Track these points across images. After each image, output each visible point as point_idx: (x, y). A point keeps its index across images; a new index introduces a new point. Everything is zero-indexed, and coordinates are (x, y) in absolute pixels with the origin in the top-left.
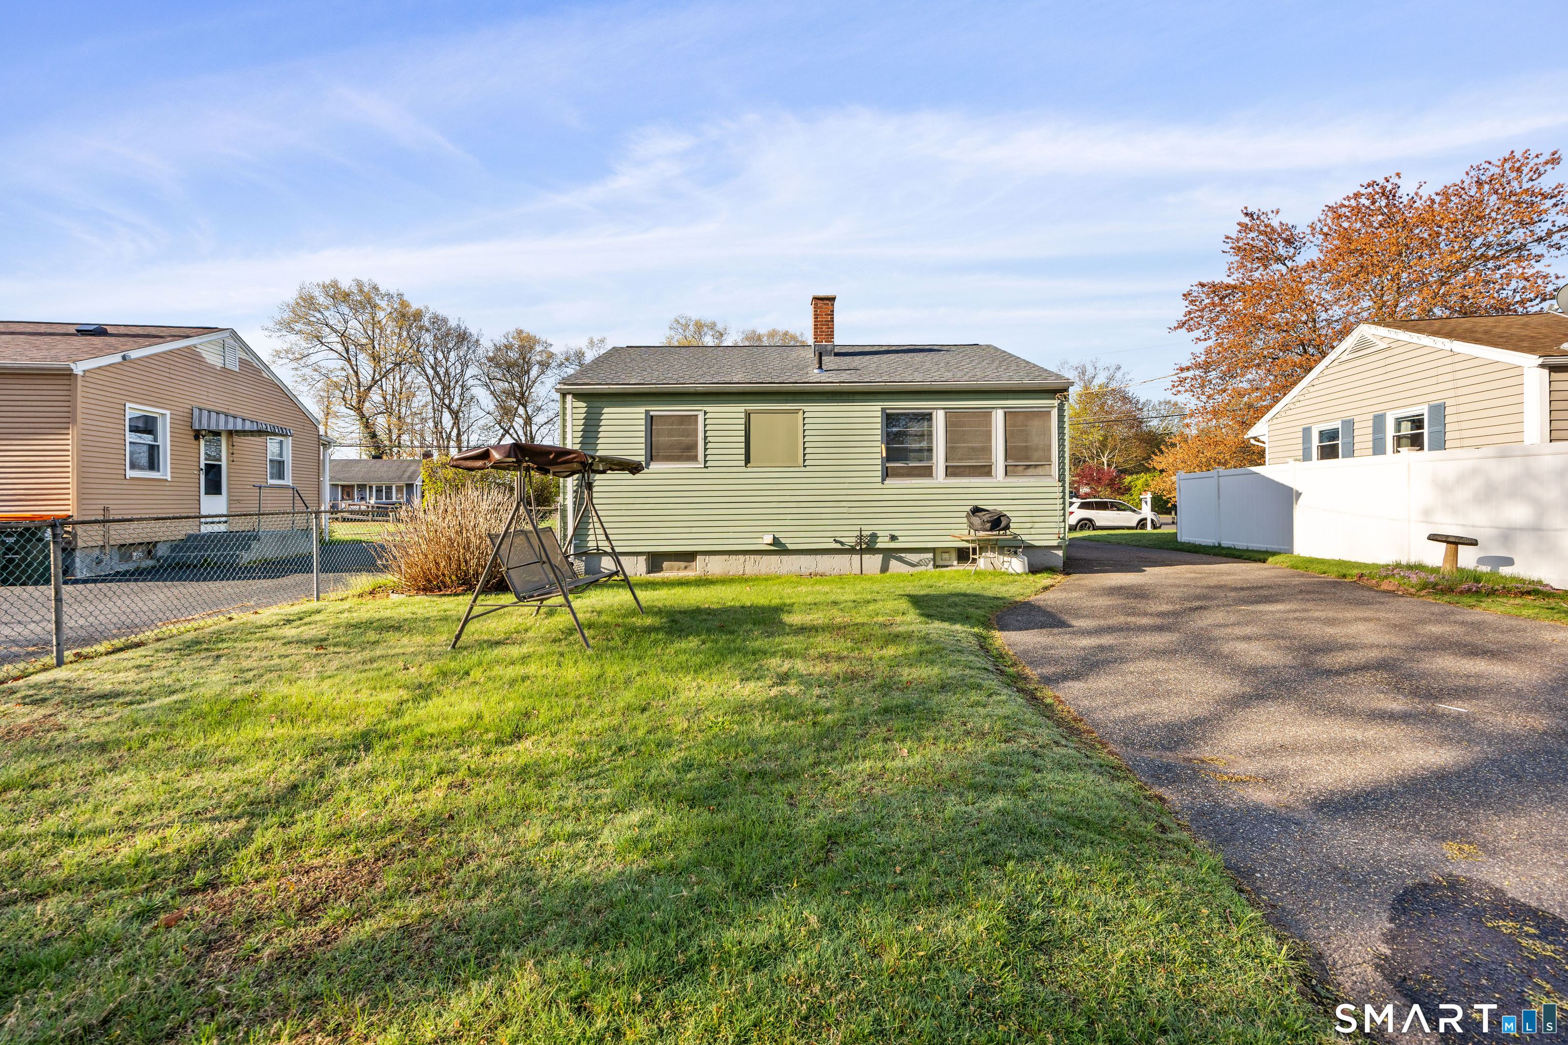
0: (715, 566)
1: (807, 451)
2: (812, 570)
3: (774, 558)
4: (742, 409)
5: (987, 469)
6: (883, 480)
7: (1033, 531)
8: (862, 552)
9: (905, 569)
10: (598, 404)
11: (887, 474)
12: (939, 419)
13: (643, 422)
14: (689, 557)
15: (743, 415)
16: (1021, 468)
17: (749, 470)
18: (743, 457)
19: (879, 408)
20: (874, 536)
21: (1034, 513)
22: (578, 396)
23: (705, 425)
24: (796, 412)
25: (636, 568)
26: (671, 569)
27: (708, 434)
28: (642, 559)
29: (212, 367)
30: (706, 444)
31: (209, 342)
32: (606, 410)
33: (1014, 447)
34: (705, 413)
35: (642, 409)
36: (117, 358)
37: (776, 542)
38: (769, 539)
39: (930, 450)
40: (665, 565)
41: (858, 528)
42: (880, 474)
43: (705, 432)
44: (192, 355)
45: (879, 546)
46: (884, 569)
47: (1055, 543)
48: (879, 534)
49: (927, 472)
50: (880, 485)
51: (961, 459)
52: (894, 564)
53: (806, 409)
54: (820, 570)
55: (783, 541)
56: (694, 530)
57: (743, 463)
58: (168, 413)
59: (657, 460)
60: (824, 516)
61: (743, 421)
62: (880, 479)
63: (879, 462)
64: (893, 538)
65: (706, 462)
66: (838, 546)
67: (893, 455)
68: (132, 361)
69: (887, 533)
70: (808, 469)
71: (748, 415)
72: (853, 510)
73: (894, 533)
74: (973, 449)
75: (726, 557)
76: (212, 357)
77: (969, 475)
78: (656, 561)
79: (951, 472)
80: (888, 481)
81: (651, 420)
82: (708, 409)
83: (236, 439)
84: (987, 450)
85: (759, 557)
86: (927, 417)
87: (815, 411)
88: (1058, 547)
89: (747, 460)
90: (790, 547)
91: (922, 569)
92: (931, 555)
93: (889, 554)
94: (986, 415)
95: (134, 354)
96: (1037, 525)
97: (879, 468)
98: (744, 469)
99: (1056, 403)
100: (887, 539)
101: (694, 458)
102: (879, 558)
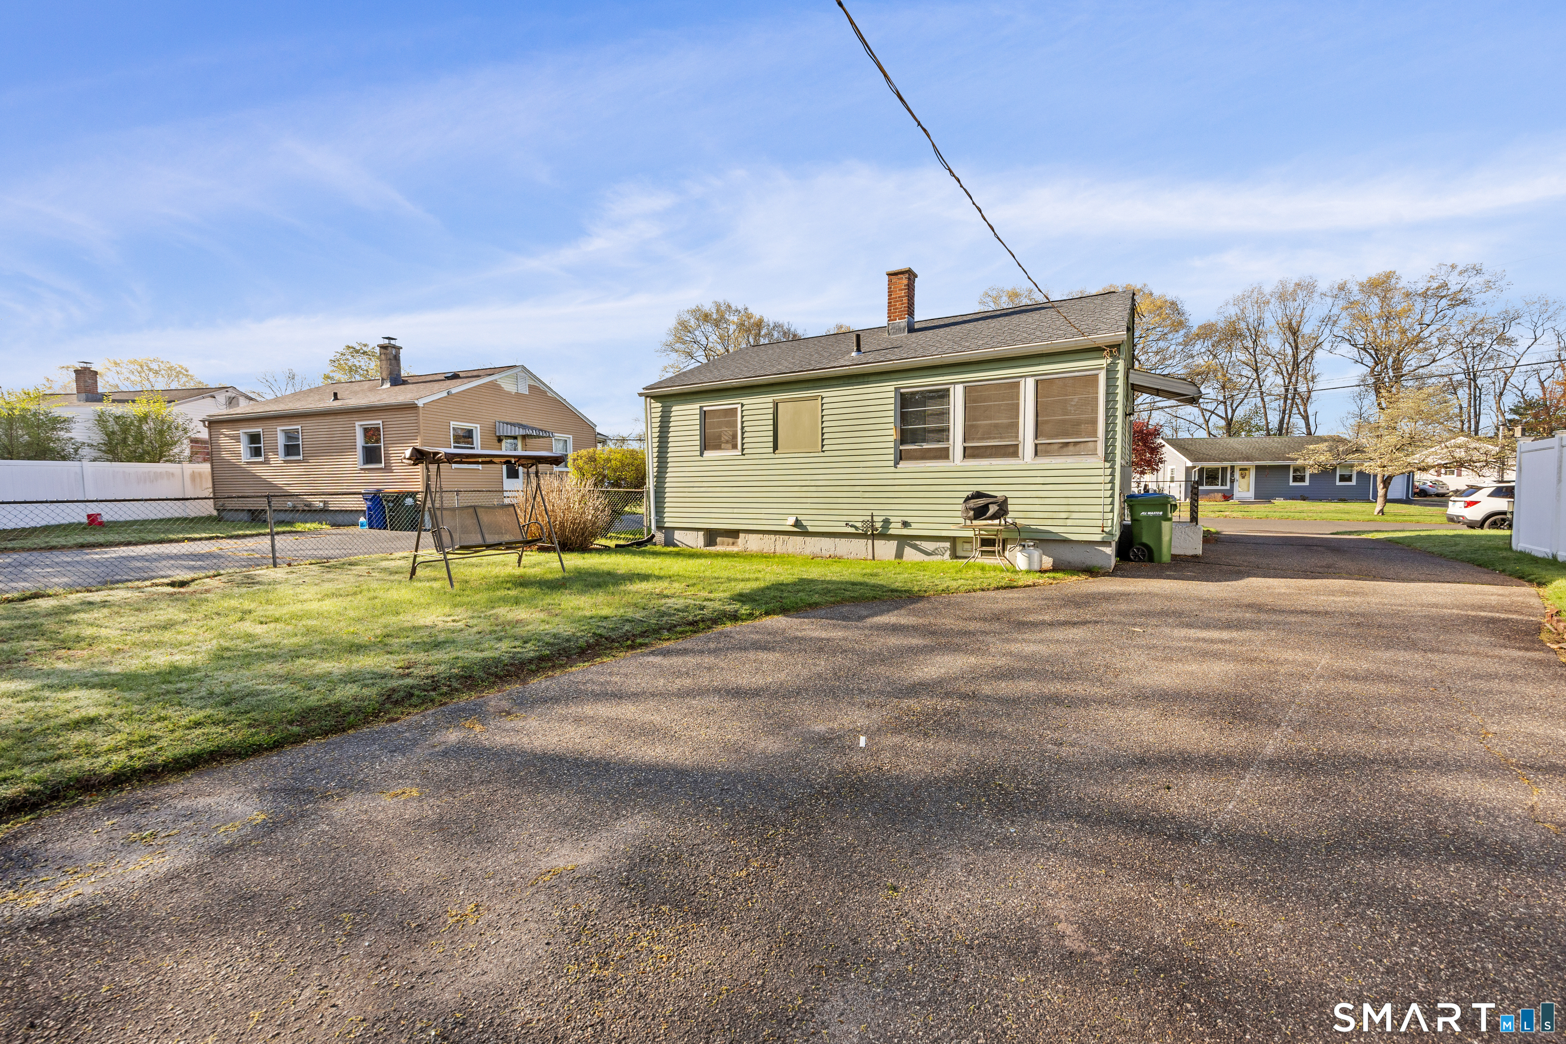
0: (753, 543)
1: (826, 436)
2: (831, 553)
3: (799, 539)
4: (771, 400)
5: (1011, 450)
6: (896, 464)
7: (1069, 522)
8: (873, 537)
9: (920, 557)
10: (668, 404)
11: (900, 457)
12: (957, 396)
13: (698, 417)
14: (734, 534)
15: (771, 405)
16: (1056, 447)
17: (777, 456)
18: (771, 445)
19: (892, 388)
20: (887, 522)
21: (1072, 501)
22: (656, 398)
23: (742, 417)
24: (815, 398)
25: (696, 541)
26: (723, 544)
27: (745, 424)
28: (701, 533)
29: (509, 393)
30: (743, 433)
31: (506, 376)
32: (674, 408)
33: (1047, 422)
34: (742, 405)
35: (697, 406)
36: (445, 394)
37: (797, 523)
38: (791, 520)
39: (947, 430)
40: (719, 539)
41: (869, 513)
42: (892, 457)
43: (742, 422)
44: (494, 386)
45: (891, 532)
46: (899, 555)
47: (1098, 538)
48: (892, 519)
49: (944, 454)
50: (893, 469)
51: (982, 439)
52: (908, 551)
53: (824, 395)
54: (839, 552)
55: (804, 523)
56: (736, 511)
57: (771, 450)
58: (478, 426)
59: (709, 449)
60: (840, 500)
61: (771, 411)
62: (892, 463)
63: (892, 444)
64: (906, 524)
65: (743, 449)
66: (852, 530)
67: (905, 437)
68: (453, 395)
69: (899, 519)
70: (826, 454)
71: (776, 405)
72: (867, 495)
73: (908, 520)
74: (996, 426)
75: (761, 536)
76: (508, 386)
77: (990, 456)
78: (712, 536)
79: (968, 453)
80: (903, 465)
81: (704, 414)
82: (744, 402)
83: (528, 440)
84: (1013, 427)
85: (787, 537)
86: (943, 395)
87: (833, 395)
88: (1104, 543)
89: (775, 448)
90: (810, 529)
91: (938, 558)
92: (948, 545)
93: (904, 541)
94: (1014, 386)
95: (454, 391)
96: (1075, 515)
97: (892, 451)
98: (772, 456)
99: (1104, 362)
100: (900, 525)
101: (735, 447)
102: (893, 544)
